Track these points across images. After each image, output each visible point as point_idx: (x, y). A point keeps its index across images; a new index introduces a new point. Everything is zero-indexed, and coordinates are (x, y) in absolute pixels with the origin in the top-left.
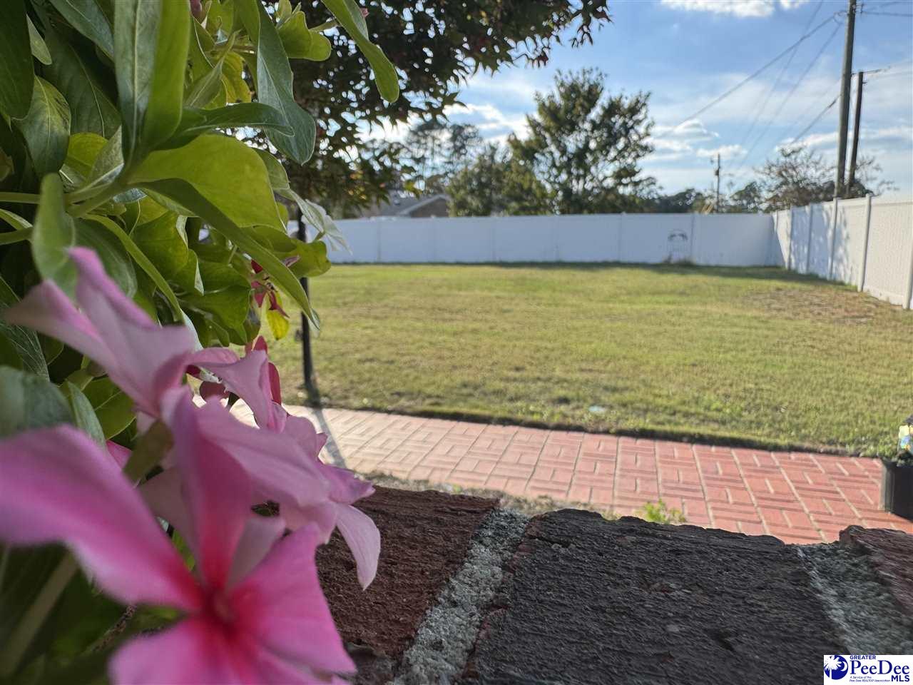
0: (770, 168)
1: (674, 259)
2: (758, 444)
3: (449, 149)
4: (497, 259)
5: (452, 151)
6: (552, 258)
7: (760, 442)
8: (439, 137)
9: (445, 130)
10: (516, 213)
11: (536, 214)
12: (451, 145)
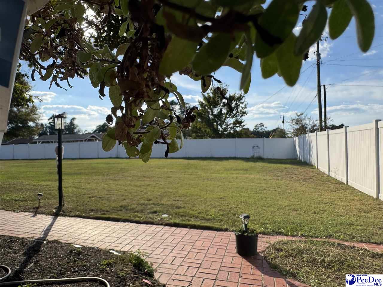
0: (293, 121)
1: (255, 156)
2: (215, 228)
3: (179, 112)
4: (187, 156)
5: (180, 113)
6: (209, 156)
7: (216, 228)
8: (175, 108)
9: (177, 105)
10: (195, 138)
11: (203, 138)
12: (180, 111)
